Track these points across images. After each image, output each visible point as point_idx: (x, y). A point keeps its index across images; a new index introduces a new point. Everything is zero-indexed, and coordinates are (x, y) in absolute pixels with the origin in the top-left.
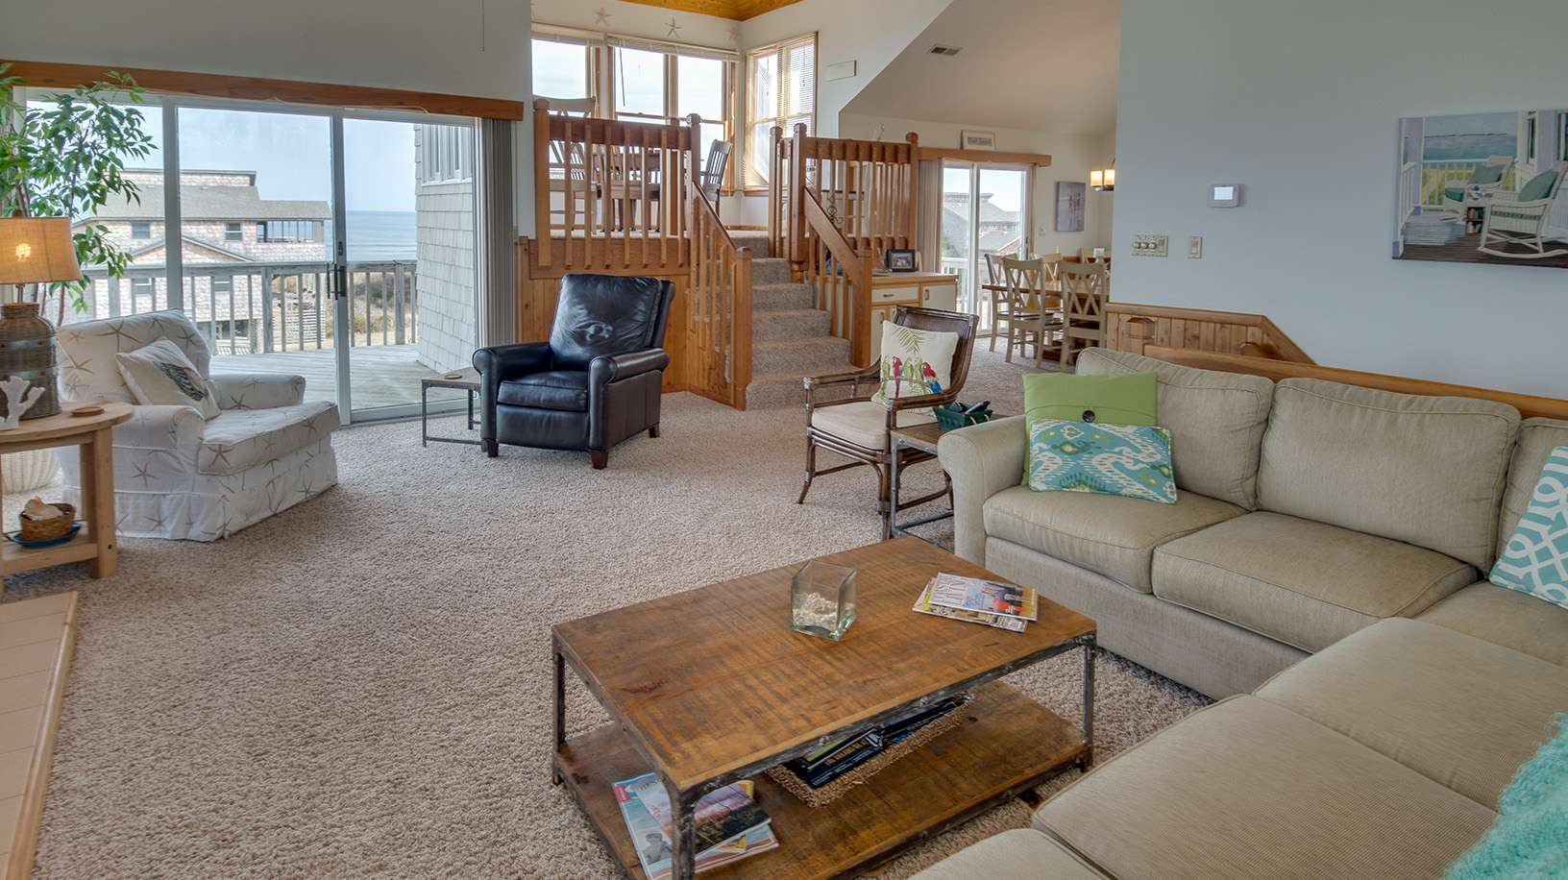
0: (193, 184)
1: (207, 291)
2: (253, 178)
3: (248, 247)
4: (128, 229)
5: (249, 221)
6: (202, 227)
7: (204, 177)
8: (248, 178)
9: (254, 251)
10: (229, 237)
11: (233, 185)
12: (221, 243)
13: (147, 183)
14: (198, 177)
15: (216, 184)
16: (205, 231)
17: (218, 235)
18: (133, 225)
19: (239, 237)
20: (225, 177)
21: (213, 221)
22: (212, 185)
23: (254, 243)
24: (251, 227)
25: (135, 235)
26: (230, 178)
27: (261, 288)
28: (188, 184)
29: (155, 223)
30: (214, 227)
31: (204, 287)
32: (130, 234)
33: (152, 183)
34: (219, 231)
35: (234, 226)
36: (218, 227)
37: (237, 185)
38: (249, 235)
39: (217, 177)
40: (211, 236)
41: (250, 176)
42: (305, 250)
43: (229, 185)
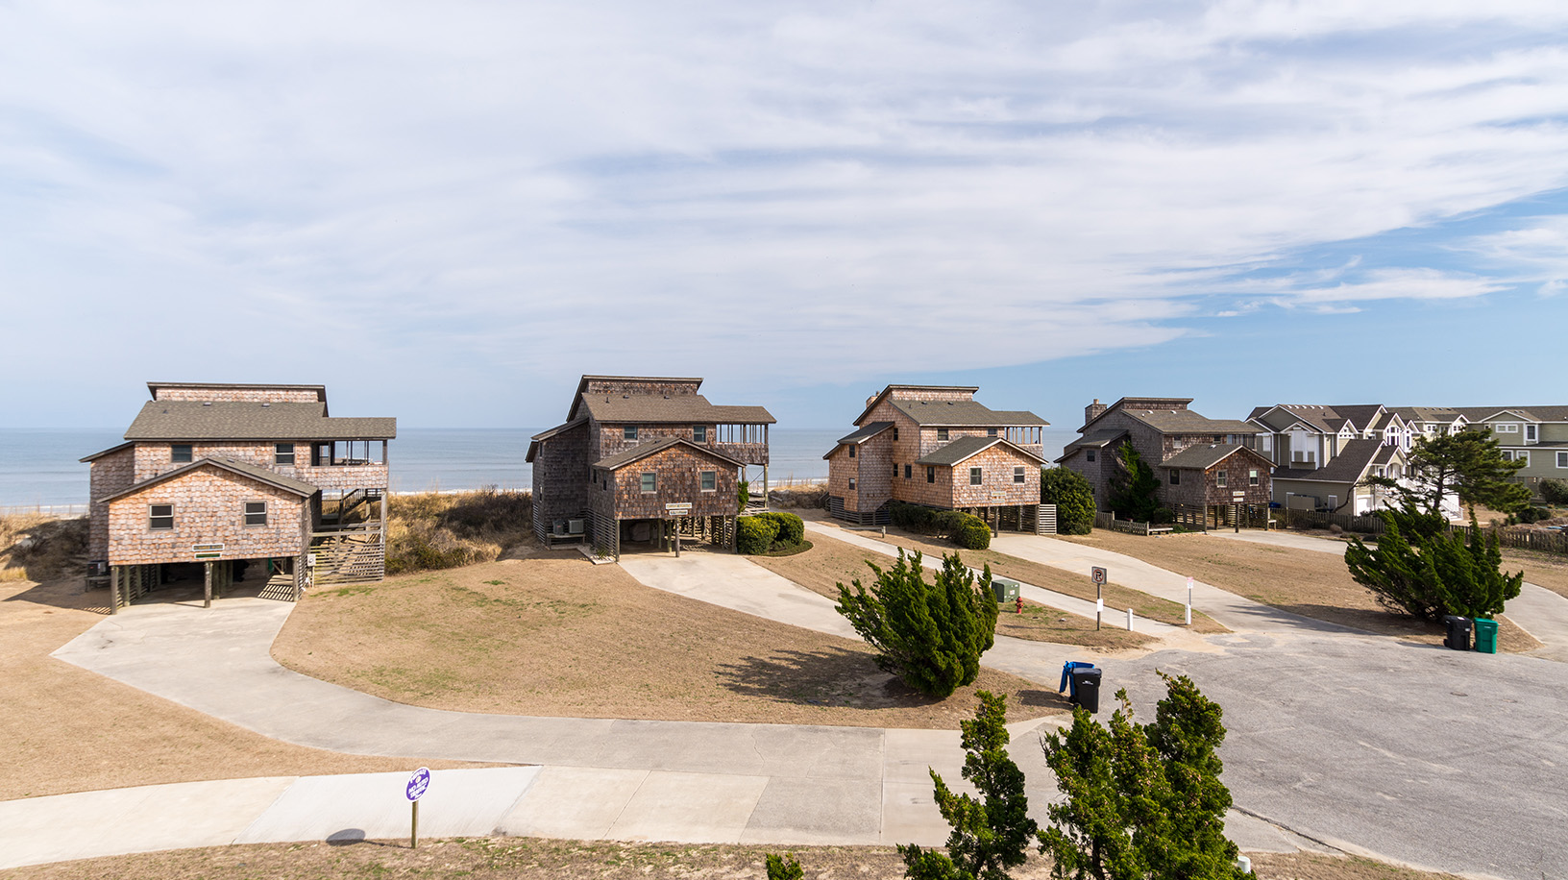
0: (256, 400)
1: (237, 523)
2: (322, 394)
3: (301, 470)
4: (166, 452)
5: (302, 442)
6: (250, 448)
7: (268, 392)
8: (316, 393)
9: (307, 475)
10: (280, 460)
11: (299, 401)
12: (271, 466)
13: (205, 399)
14: (261, 392)
15: (280, 401)
16: (253, 453)
17: (267, 458)
18: (173, 447)
19: (291, 460)
20: (290, 393)
21: (263, 442)
22: (276, 401)
23: (307, 466)
24: (304, 448)
25: (175, 458)
26: (295, 393)
27: (299, 520)
28: (250, 400)
29: (198, 445)
30: (263, 449)
31: (233, 519)
32: (170, 457)
33: (211, 399)
34: (269, 453)
35: (284, 448)
36: (268, 448)
37: (303, 401)
38: (302, 457)
39: (281, 392)
40: (260, 458)
41: (317, 390)
42: (363, 474)
43: (294, 401)
